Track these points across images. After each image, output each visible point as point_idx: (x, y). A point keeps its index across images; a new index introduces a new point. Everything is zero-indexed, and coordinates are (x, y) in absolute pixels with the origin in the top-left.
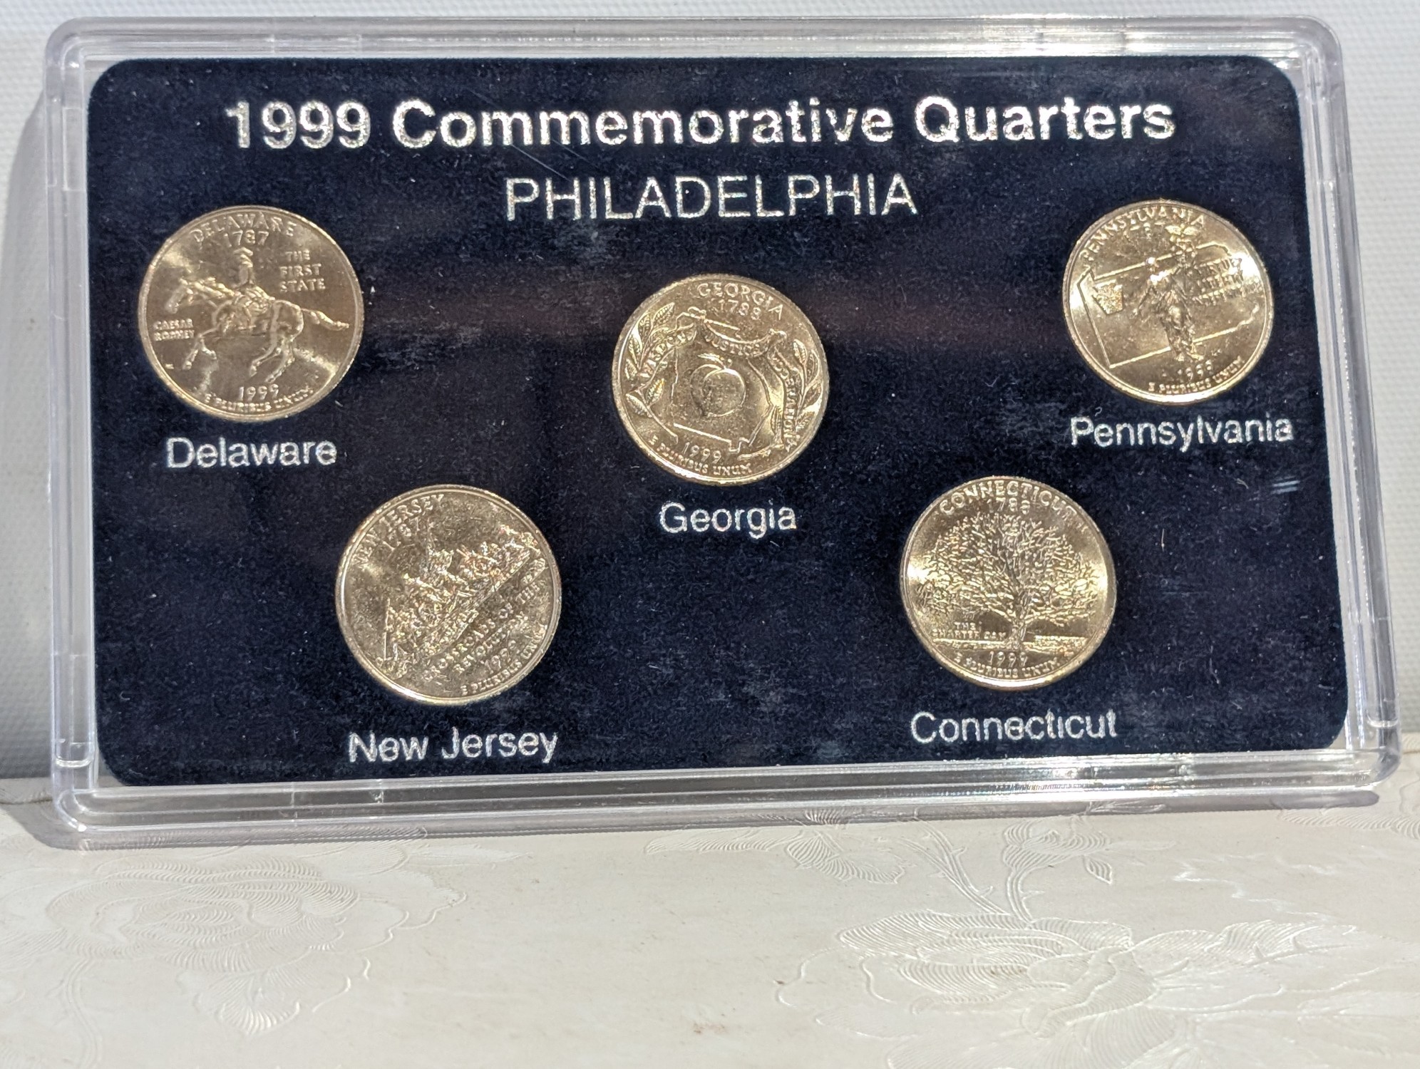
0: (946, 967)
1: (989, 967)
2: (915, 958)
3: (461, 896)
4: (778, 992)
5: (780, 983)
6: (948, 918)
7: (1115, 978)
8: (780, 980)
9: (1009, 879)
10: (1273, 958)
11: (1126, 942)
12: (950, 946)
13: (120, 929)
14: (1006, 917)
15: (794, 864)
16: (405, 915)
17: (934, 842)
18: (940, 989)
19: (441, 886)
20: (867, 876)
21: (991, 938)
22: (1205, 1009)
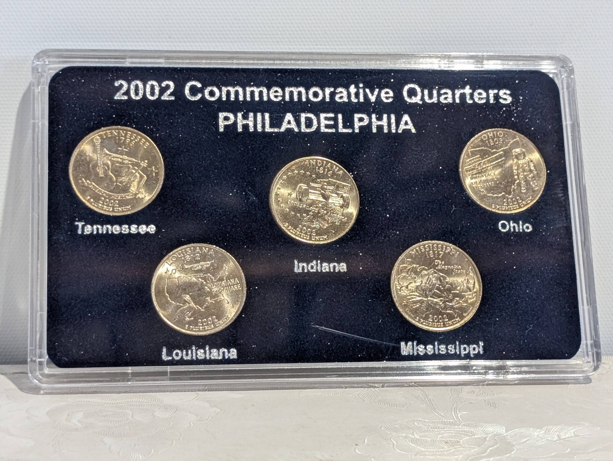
0: (426, 440)
1: (444, 440)
2: (413, 437)
3: (221, 411)
4: (355, 448)
6: (427, 422)
7: (498, 445)
8: (356, 443)
9: (454, 407)
10: (565, 438)
11: (503, 432)
12: (428, 432)
13: (78, 421)
14: (452, 422)
15: (362, 401)
16: (198, 417)
17: (422, 394)
18: (424, 448)
19: (213, 407)
20: (393, 405)
21: (445, 429)
22: (536, 457)
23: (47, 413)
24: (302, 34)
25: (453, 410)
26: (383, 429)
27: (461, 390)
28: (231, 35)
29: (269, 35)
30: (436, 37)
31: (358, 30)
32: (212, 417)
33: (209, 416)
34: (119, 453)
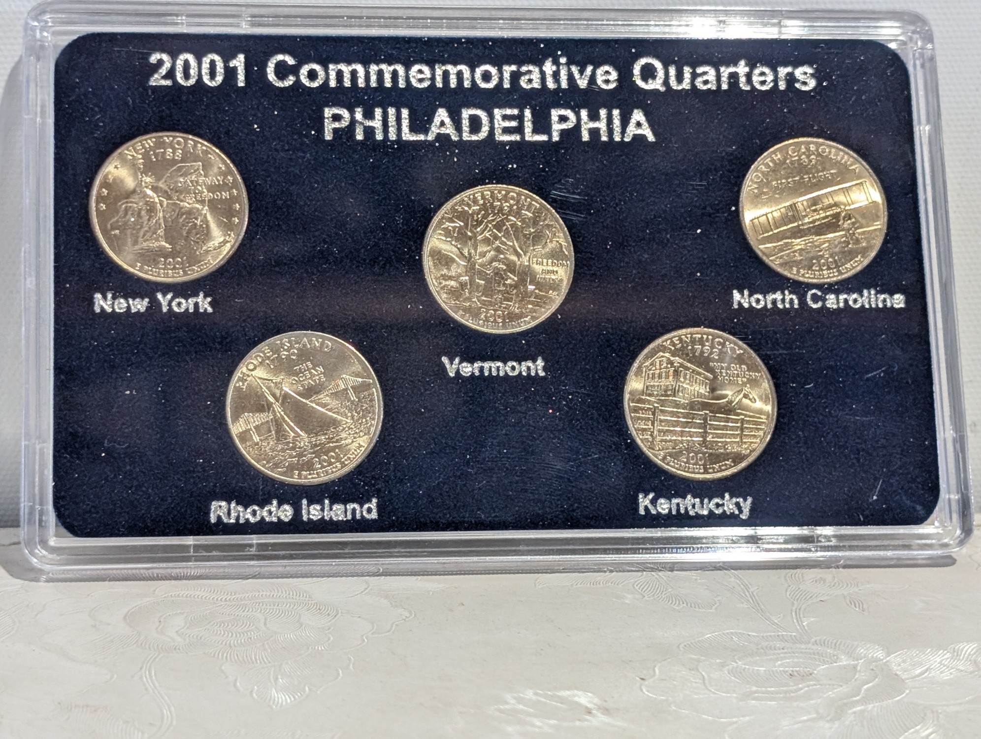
0: (757, 670)
1: (788, 671)
3: (411, 614)
4: (641, 685)
5: (643, 679)
6: (754, 636)
7: (877, 679)
8: (642, 677)
11: (880, 654)
12: (759, 656)
14: (795, 636)
15: (641, 597)
16: (373, 627)
17: (737, 583)
19: (396, 606)
20: (693, 605)
21: (786, 650)
22: (944, 703)
23: (125, 618)
25: (793, 614)
27: (802, 575)
32: (397, 625)
33: (392, 625)
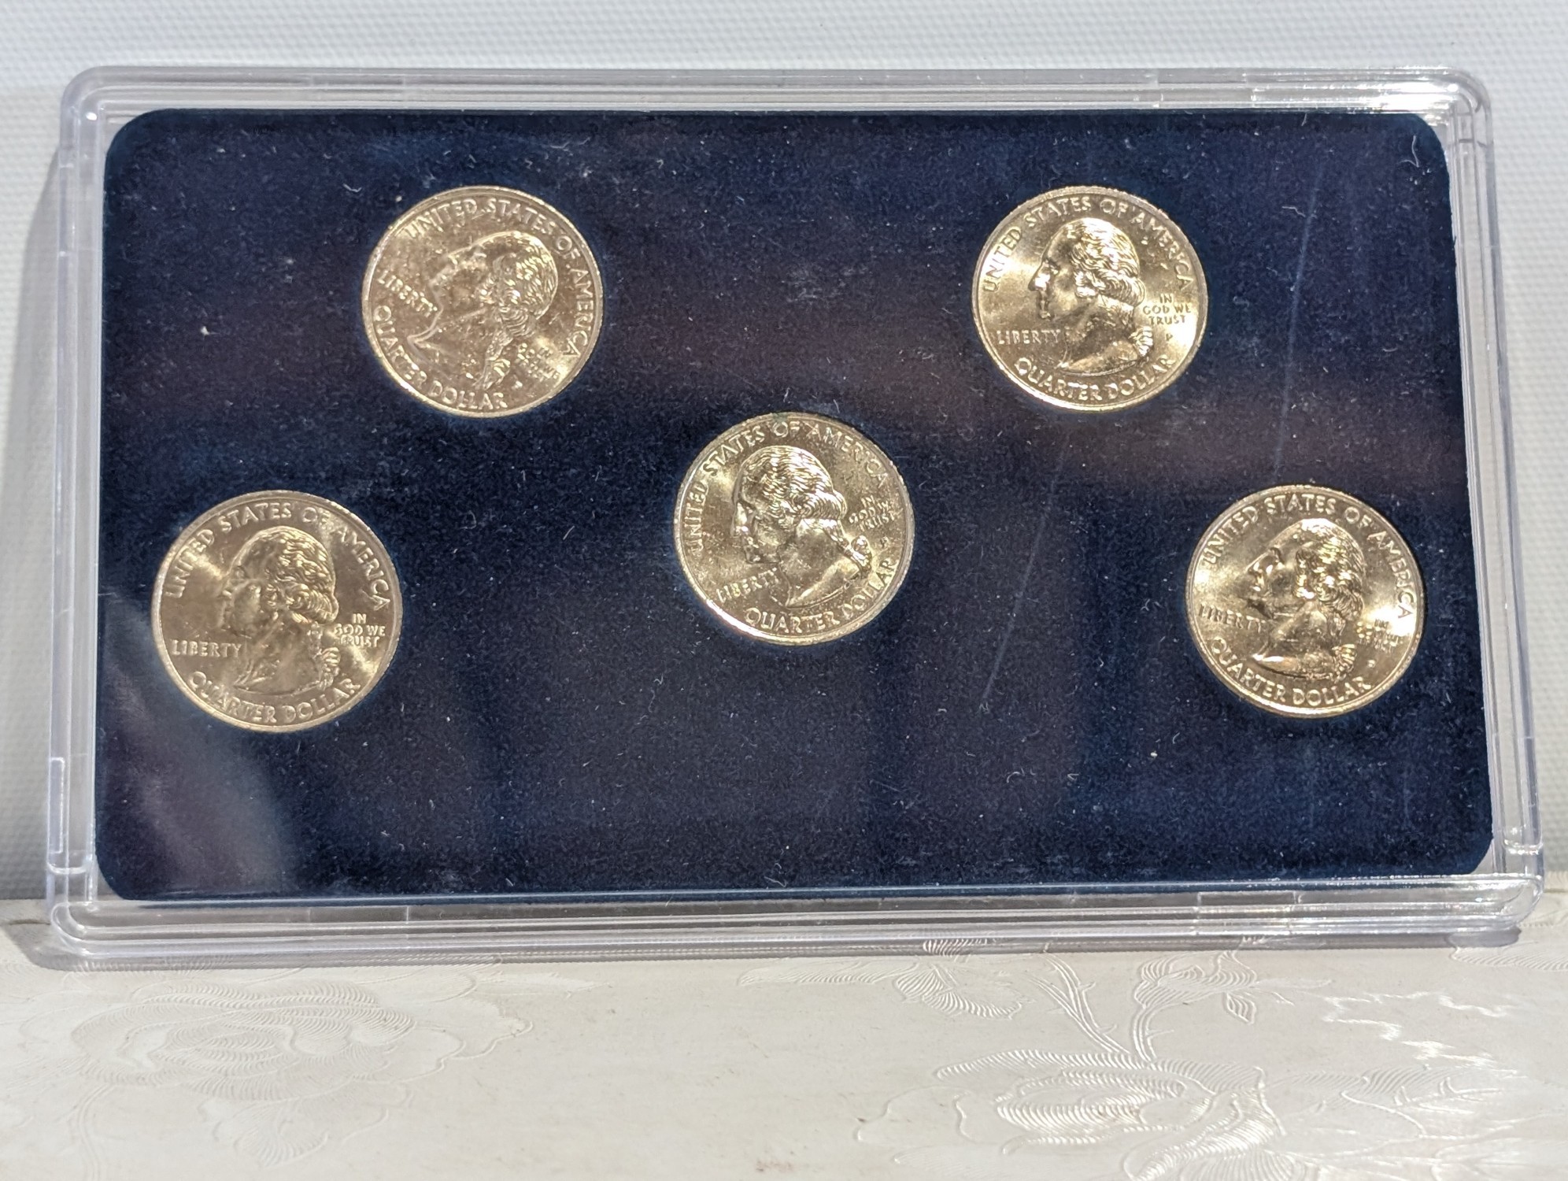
3: (527, 1026)
4: (857, 1129)
5: (862, 1120)
8: (862, 1117)
9: (1137, 1016)
13: (149, 1055)
16: (461, 1045)
19: (507, 1015)
23: (74, 1033)
24: (760, 29)
26: (939, 1075)
28: (573, 33)
29: (672, 31)
30: (1115, 33)
31: (908, 18)
32: (499, 1043)
33: (492, 1042)
34: (236, 1143)
